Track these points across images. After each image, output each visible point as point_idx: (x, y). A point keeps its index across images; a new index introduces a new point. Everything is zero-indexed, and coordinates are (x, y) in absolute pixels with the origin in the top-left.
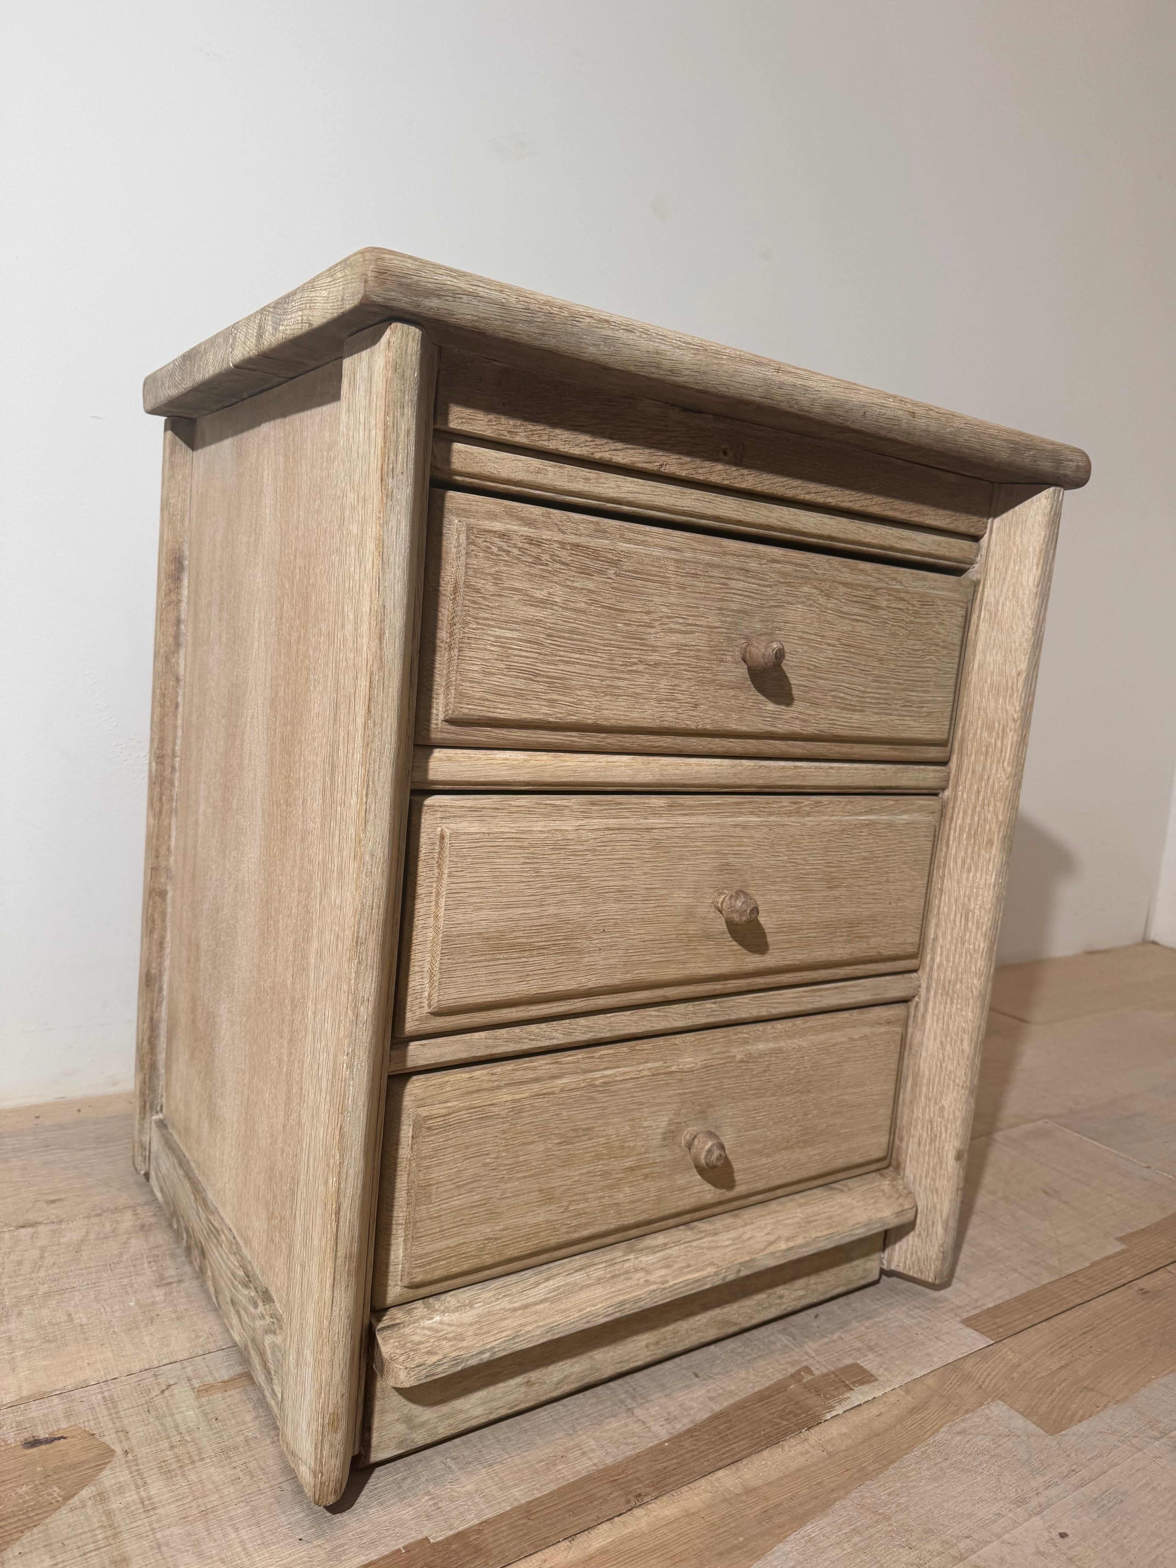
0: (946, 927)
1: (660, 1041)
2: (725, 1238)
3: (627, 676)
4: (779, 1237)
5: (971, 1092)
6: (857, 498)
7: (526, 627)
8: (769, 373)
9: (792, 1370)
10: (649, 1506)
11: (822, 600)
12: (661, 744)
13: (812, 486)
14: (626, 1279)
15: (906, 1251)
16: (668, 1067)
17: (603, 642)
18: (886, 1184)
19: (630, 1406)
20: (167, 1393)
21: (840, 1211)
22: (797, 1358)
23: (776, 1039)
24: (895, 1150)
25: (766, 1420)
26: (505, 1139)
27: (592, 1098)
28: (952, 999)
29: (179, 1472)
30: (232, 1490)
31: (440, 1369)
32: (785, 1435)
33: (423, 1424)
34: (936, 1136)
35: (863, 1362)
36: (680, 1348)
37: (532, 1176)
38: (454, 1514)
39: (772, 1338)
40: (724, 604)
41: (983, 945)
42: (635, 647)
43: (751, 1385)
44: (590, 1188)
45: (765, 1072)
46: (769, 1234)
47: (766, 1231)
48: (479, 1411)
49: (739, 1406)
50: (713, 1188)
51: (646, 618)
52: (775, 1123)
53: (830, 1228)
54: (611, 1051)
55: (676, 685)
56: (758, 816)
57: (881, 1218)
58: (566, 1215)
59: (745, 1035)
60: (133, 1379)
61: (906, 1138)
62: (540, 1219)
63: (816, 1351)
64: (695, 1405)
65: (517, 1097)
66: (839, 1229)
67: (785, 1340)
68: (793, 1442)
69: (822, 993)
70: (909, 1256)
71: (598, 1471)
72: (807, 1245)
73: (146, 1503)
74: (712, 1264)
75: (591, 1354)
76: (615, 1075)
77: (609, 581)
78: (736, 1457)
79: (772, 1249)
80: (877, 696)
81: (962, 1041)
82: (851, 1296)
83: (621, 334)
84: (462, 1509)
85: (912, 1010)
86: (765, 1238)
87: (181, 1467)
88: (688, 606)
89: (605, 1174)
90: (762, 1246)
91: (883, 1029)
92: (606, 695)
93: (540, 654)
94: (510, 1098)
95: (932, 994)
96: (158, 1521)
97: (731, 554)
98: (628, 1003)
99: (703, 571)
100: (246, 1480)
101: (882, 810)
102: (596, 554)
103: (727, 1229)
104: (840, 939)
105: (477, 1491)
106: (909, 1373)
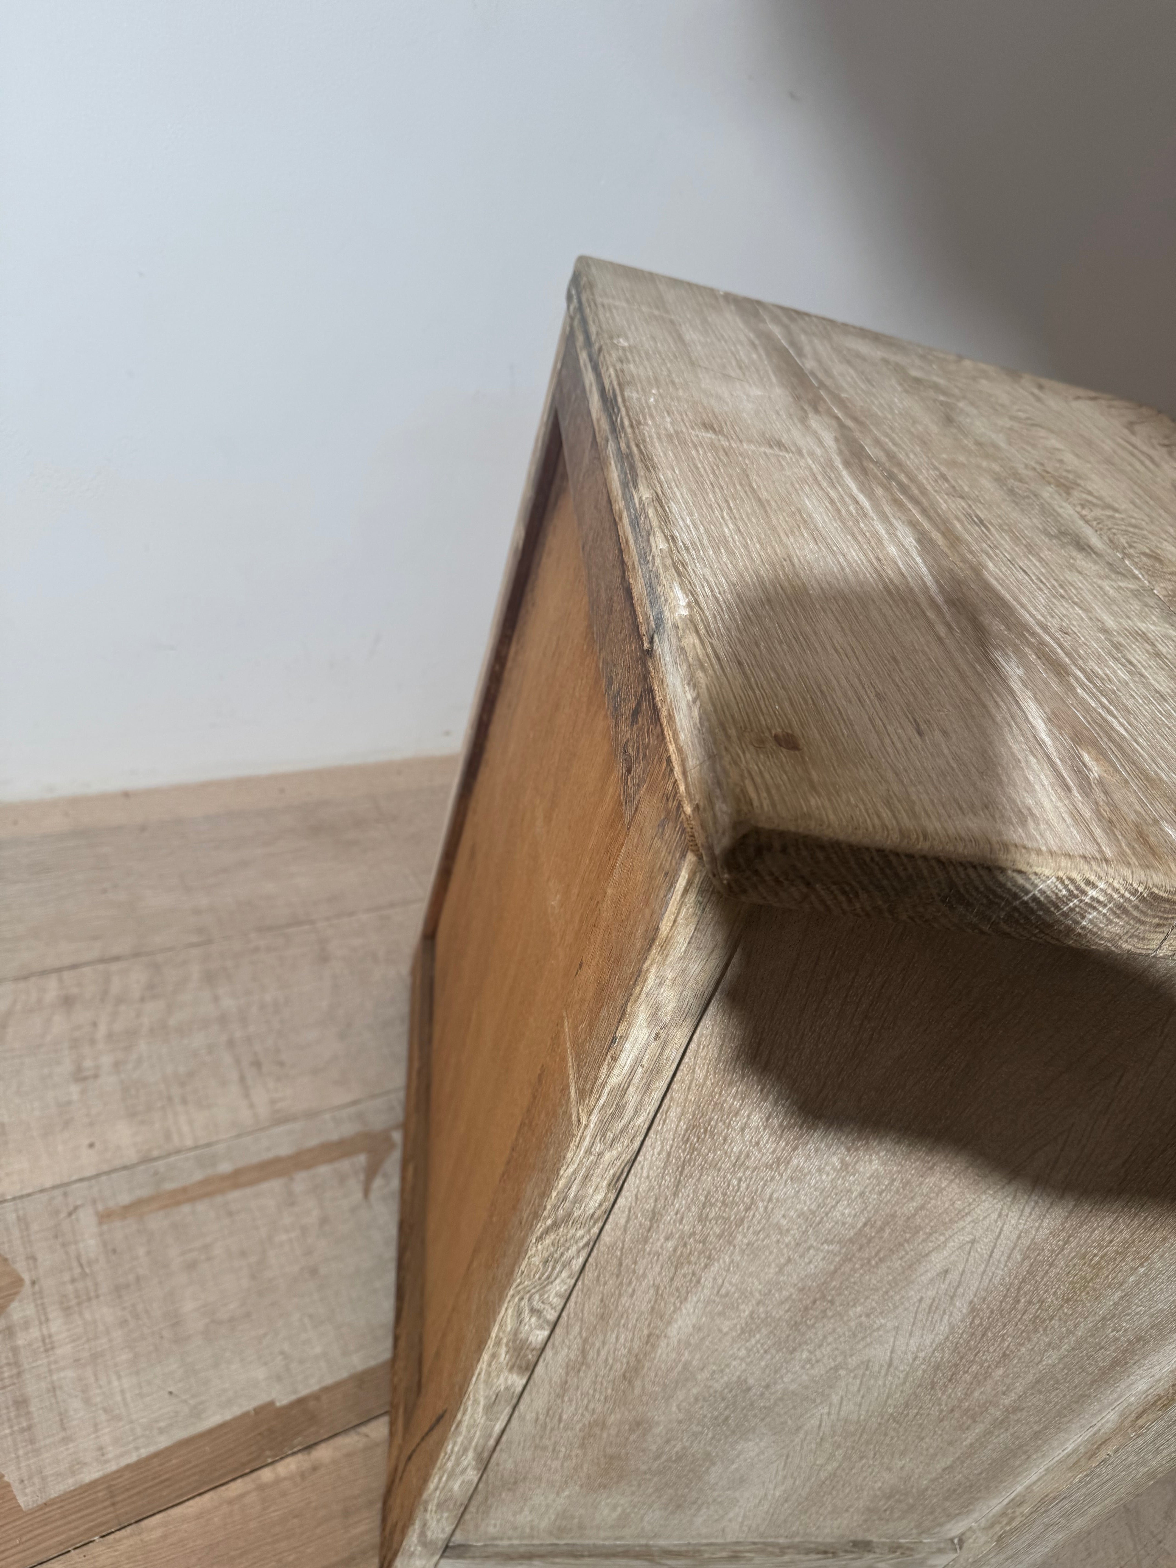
20: (74, 1217)
30: (119, 1333)
38: (300, 1377)
60: (44, 1197)
84: (308, 1372)
87: (78, 1304)
100: (132, 1324)
105: (323, 1354)
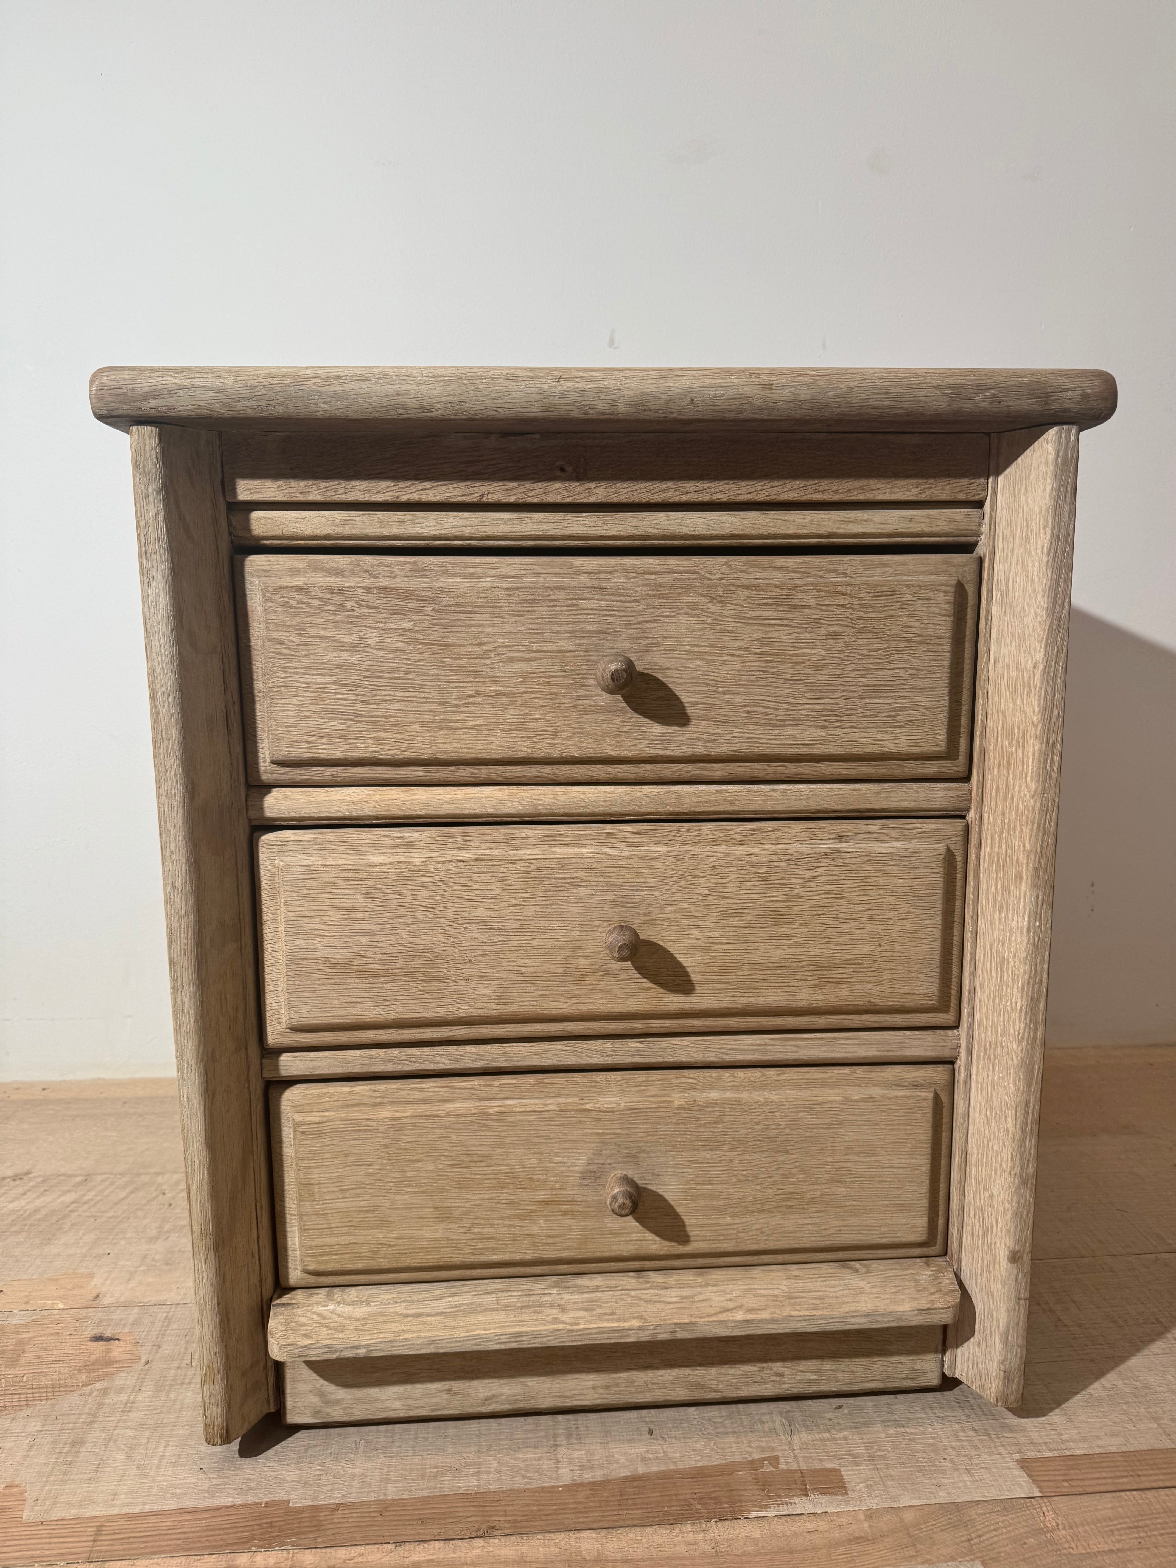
1: (578, 1077)
2: (674, 1294)
3: (464, 709)
4: (741, 1307)
6: (760, 488)
7: (339, 671)
8: (548, 385)
9: (756, 1456)
10: (492, 1540)
11: (715, 608)
12: (525, 774)
13: (690, 485)
14: (535, 1312)
15: (968, 1359)
16: (582, 1104)
17: (430, 678)
18: (925, 1274)
19: (558, 1443)
21: (840, 1293)
22: (775, 1445)
23: (736, 1088)
24: (942, 1236)
25: (680, 1497)
26: (388, 1153)
27: (485, 1125)
28: (993, 1066)
31: (312, 1353)
32: (688, 1519)
33: (337, 1402)
34: (988, 1229)
35: (845, 1471)
36: (639, 1399)
37: (423, 1192)
38: (325, 1489)
39: (767, 1418)
40: (578, 627)
42: (469, 680)
43: (698, 1458)
44: (495, 1215)
45: (716, 1123)
46: (731, 1300)
47: (728, 1297)
48: (397, 1404)
49: (666, 1476)
50: (657, 1239)
51: (478, 650)
52: (740, 1181)
53: (816, 1309)
54: (514, 1081)
55: (527, 714)
56: (667, 845)
58: (468, 1236)
59: (690, 1081)
62: (438, 1235)
63: (803, 1444)
64: (623, 1461)
65: (397, 1115)
66: (826, 1313)
67: (778, 1423)
68: (688, 1527)
69: (799, 1043)
70: (971, 1366)
72: (773, 1321)
73: (129, 1405)
74: (641, 1318)
76: (514, 1106)
77: (427, 618)
78: (617, 1524)
79: (725, 1317)
80: (817, 707)
81: (1006, 1118)
83: (353, 385)
85: (957, 1074)
86: (721, 1304)
88: (530, 633)
89: (511, 1203)
90: (713, 1311)
91: (904, 1092)
92: (441, 729)
93: (358, 695)
94: (391, 1115)
95: (974, 1058)
96: (125, 1421)
97: (586, 573)
98: (520, 1035)
99: (543, 596)
101: (855, 838)
102: (407, 594)
103: (680, 1286)
104: (803, 983)
106: (893, 1499)
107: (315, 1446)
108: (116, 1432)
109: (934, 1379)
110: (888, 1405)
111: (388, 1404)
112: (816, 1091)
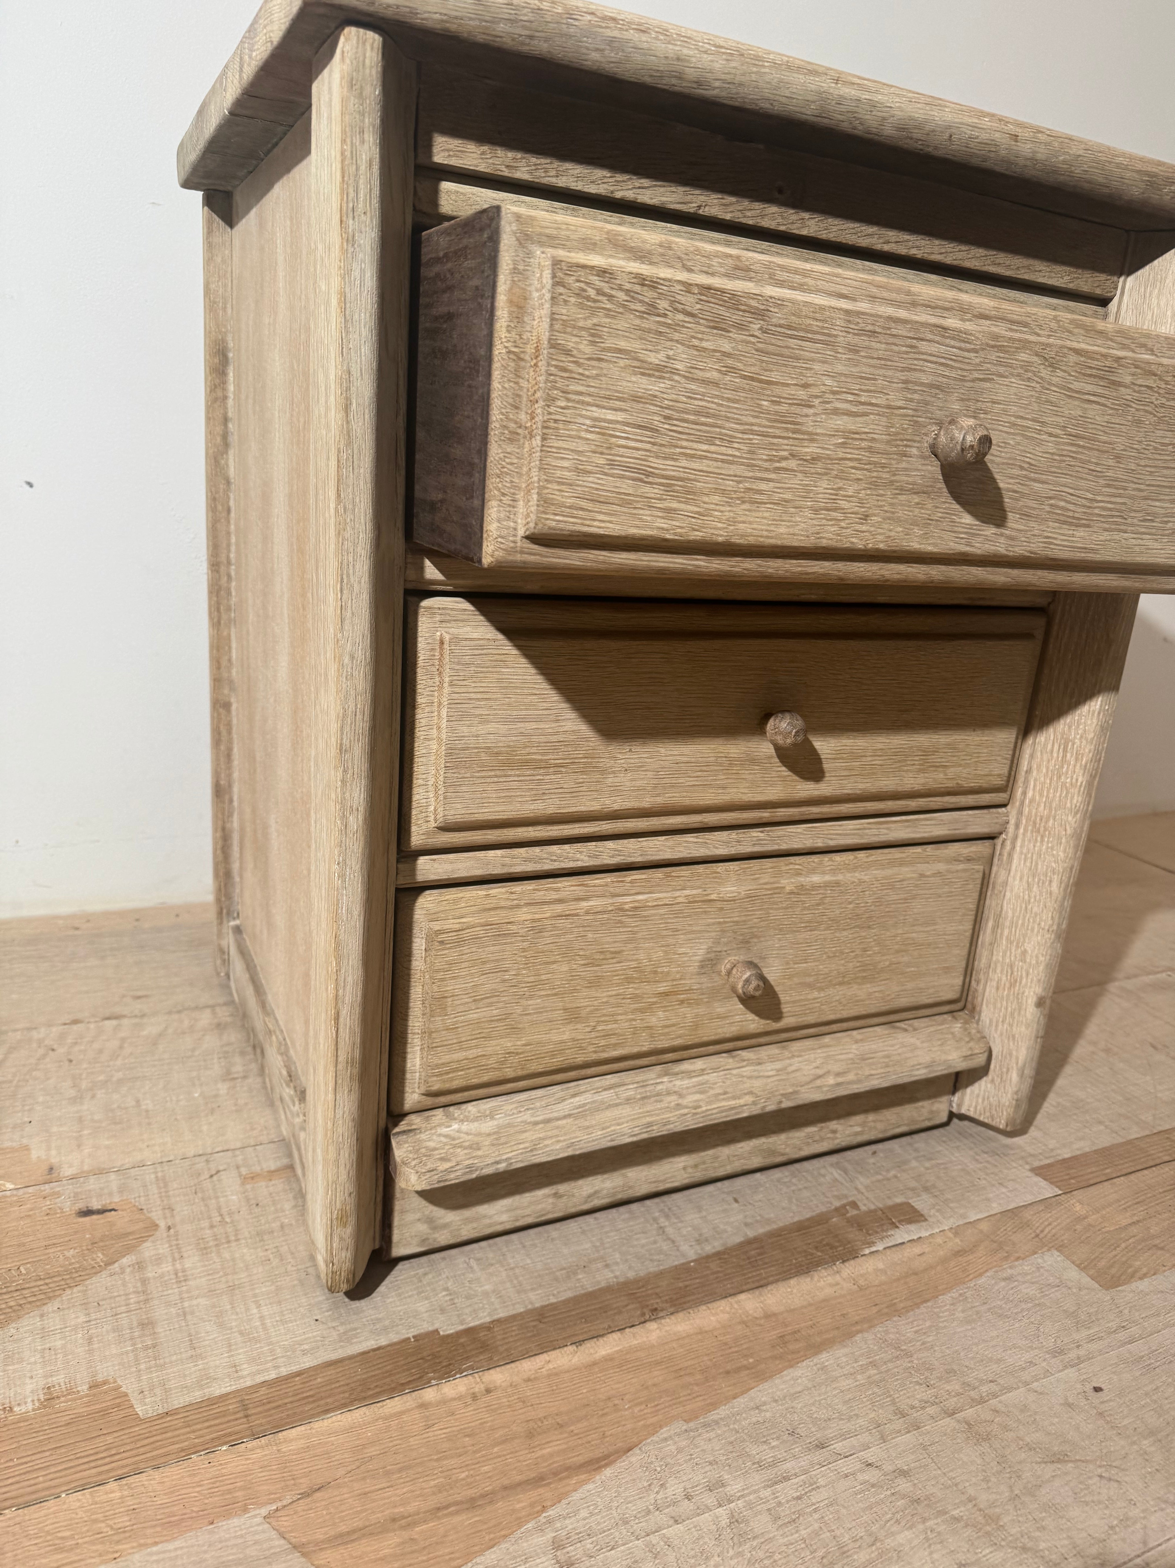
0: (1042, 758)
1: (700, 868)
2: (768, 1068)
4: (829, 1072)
5: (1058, 937)
8: (825, 85)
9: (837, 1204)
10: (663, 1321)
14: (657, 1101)
15: (978, 1096)
16: (707, 895)
18: (957, 1027)
19: (662, 1225)
20: (215, 1178)
21: (900, 1051)
22: (845, 1192)
23: (833, 871)
24: (971, 993)
25: (799, 1249)
26: (524, 957)
27: (620, 922)
28: (1042, 837)
29: (214, 1249)
30: (260, 1269)
31: (452, 1176)
32: (818, 1265)
33: (445, 1226)
34: (1016, 981)
35: (915, 1201)
36: (721, 1172)
37: (556, 994)
38: (467, 1311)
39: (823, 1171)
41: (1081, 779)
44: (620, 1010)
45: (818, 905)
46: (818, 1067)
47: (815, 1064)
48: (504, 1217)
49: (774, 1234)
50: (757, 1018)
52: (829, 957)
53: (887, 1066)
54: (643, 876)
57: (945, 1061)
58: (593, 1035)
59: (798, 866)
60: (185, 1163)
61: (982, 982)
62: (564, 1037)
63: (867, 1187)
64: (729, 1229)
65: (537, 916)
66: (897, 1069)
67: (836, 1174)
68: (824, 1273)
69: (891, 824)
70: (980, 1100)
71: (618, 1284)
72: (859, 1081)
73: (180, 1274)
74: (750, 1093)
75: (624, 1171)
76: (647, 901)
78: (762, 1283)
79: (818, 1082)
81: (1051, 881)
82: (916, 1137)
84: (476, 1307)
85: (998, 848)
86: (813, 1072)
87: (217, 1245)
89: (634, 997)
90: (807, 1079)
91: (961, 866)
94: (529, 917)
95: (1021, 831)
96: (188, 1291)
98: (662, 828)
100: (275, 1262)
103: (771, 1060)
104: (912, 768)
105: (494, 1291)
106: (963, 1216)
107: (425, 1274)
108: (186, 1304)
109: (944, 1118)
110: (910, 1144)
111: (497, 1219)
112: (896, 870)
